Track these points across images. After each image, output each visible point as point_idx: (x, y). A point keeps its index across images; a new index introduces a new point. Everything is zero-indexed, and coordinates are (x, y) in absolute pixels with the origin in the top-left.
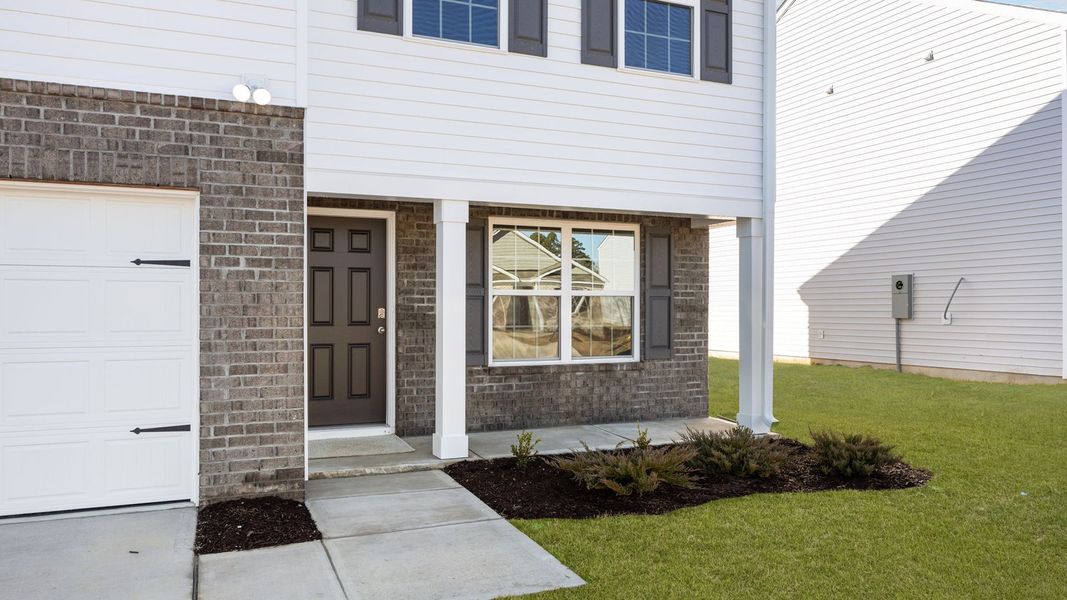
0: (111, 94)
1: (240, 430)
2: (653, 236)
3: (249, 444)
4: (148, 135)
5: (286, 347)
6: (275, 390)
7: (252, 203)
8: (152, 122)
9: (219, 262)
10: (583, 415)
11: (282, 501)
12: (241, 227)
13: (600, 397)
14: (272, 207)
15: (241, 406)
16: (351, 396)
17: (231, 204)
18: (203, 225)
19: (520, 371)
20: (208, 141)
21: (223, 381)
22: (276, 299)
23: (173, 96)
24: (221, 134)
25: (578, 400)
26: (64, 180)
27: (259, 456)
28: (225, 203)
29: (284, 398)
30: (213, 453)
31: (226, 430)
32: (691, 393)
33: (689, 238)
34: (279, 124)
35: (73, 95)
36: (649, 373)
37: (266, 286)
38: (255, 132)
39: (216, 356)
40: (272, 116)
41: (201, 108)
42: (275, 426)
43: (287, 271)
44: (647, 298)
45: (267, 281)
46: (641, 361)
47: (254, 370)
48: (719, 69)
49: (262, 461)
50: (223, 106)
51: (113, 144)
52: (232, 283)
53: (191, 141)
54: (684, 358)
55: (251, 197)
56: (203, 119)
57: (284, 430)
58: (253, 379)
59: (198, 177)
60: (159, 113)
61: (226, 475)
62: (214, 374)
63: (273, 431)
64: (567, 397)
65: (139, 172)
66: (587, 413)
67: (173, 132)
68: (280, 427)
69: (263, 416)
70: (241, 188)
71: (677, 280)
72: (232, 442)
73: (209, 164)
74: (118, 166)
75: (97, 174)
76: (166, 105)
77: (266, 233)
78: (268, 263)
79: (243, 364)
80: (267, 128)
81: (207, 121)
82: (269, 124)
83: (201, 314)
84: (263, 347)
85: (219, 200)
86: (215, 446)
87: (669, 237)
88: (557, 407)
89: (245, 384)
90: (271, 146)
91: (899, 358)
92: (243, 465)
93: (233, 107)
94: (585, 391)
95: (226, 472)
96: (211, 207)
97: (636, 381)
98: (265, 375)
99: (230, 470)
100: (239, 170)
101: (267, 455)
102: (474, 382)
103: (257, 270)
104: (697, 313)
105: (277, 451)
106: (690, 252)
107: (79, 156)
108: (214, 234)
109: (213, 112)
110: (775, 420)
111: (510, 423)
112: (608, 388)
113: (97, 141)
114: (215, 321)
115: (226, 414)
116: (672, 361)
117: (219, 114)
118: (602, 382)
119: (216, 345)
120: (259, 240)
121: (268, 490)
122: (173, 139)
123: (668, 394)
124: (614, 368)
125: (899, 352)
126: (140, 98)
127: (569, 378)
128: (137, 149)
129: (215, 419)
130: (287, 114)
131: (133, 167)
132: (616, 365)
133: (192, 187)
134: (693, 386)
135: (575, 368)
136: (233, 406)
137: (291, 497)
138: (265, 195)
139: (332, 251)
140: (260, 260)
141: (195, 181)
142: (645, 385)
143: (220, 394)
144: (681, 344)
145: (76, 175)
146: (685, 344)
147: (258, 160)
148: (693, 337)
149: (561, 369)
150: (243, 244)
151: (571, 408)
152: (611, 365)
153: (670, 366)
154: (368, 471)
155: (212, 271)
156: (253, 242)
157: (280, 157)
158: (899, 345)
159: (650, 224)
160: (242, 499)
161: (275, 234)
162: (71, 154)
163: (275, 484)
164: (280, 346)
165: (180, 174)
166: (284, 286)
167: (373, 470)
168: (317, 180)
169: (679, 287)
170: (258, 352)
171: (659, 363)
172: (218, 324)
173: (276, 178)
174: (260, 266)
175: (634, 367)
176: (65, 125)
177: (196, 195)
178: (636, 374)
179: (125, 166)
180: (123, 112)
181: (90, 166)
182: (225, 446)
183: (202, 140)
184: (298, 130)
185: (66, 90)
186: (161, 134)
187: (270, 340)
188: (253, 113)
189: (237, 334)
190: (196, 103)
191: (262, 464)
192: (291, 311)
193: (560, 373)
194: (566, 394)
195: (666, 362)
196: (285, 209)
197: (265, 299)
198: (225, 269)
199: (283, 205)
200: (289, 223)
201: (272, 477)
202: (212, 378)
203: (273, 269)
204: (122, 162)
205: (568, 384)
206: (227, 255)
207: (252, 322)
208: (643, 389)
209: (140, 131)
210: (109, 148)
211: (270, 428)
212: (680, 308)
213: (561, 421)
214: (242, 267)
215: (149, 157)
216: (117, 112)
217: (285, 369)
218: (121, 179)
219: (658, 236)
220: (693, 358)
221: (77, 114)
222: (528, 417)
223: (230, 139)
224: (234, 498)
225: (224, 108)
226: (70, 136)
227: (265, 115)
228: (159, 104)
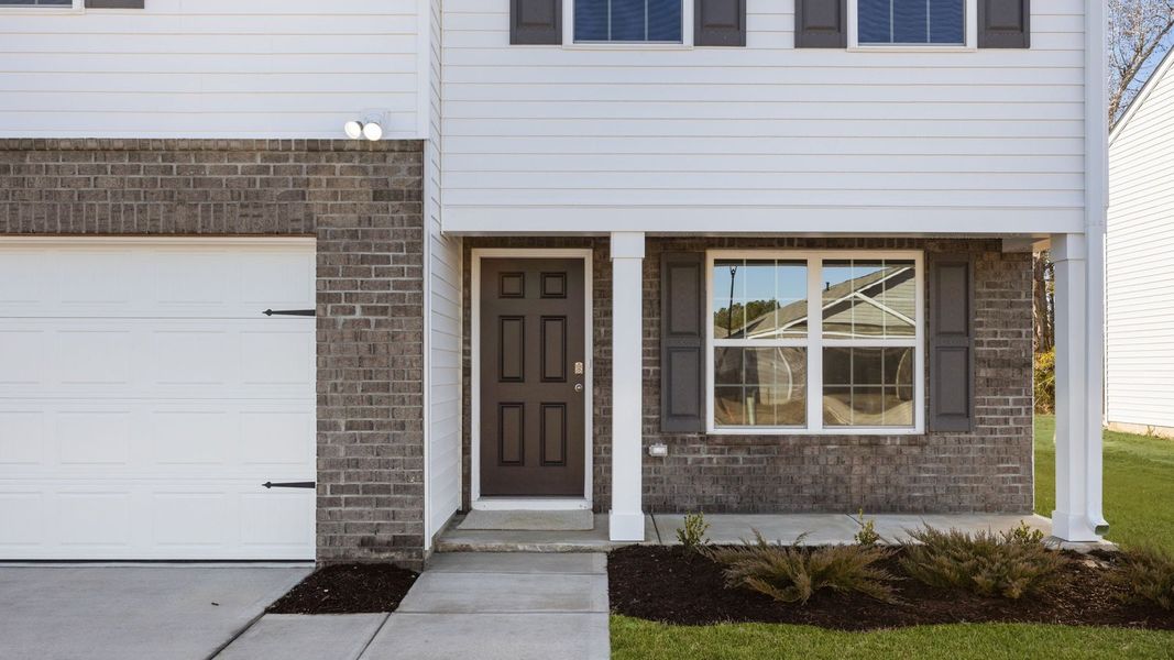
0: (233, 145)
1: (355, 489)
2: (940, 265)
3: (365, 505)
4: (267, 183)
5: (403, 402)
6: (391, 448)
7: (368, 247)
8: (272, 169)
9: (335, 311)
10: (836, 501)
11: (398, 570)
12: (357, 273)
13: (863, 479)
14: (389, 250)
15: (357, 464)
16: (544, 462)
17: (346, 248)
18: (320, 272)
19: (748, 441)
20: (324, 184)
21: (339, 437)
22: (393, 350)
23: (290, 140)
24: (337, 175)
25: (830, 480)
26: (193, 233)
27: (375, 520)
28: (341, 248)
29: (401, 458)
30: (330, 513)
31: (342, 489)
32: (1004, 480)
33: (1000, 266)
34: (396, 159)
35: (201, 149)
36: (937, 450)
37: (382, 336)
38: (371, 170)
39: (332, 411)
40: (389, 151)
41: (317, 150)
42: (392, 487)
43: (404, 319)
44: (932, 348)
45: (383, 330)
46: (926, 434)
47: (371, 426)
48: (1008, 29)
49: (379, 524)
50: (338, 146)
51: (236, 195)
52: (348, 333)
53: (308, 185)
54: (992, 431)
55: (366, 240)
56: (319, 161)
57: (401, 493)
58: (369, 435)
59: (315, 222)
60: (278, 159)
61: (341, 537)
62: (330, 429)
63: (389, 493)
64: (814, 477)
65: (260, 221)
66: (844, 498)
67: (291, 177)
68: (397, 489)
69: (379, 476)
70: (356, 231)
71: (981, 324)
72: (348, 502)
73: (325, 209)
74: (241, 216)
75: (222, 225)
76: (283, 150)
77: (382, 279)
78: (384, 311)
79: (359, 419)
80: (383, 164)
81: (323, 163)
82: (385, 161)
83: (317, 365)
84: (380, 402)
85: (335, 245)
86: (331, 506)
87: (967, 264)
88: (799, 489)
89: (362, 441)
90: (387, 184)
92: (359, 528)
93: (348, 146)
94: (840, 470)
95: (343, 534)
96: (327, 253)
97: (916, 460)
98: (381, 432)
99: (346, 532)
100: (355, 212)
101: (383, 519)
102: (688, 452)
103: (372, 318)
104: (1013, 369)
105: (394, 515)
106: (1001, 286)
107: (206, 208)
108: (330, 282)
109: (329, 153)
110: (1104, 523)
111: (735, 506)
112: (873, 468)
113: (222, 192)
114: (331, 373)
115: (342, 472)
116: (973, 435)
117: (335, 154)
118: (864, 460)
119: (332, 398)
120: (375, 285)
121: (384, 556)
122: (291, 184)
123: (966, 479)
124: (882, 442)
126: (259, 146)
127: (816, 453)
128: (258, 198)
129: (332, 477)
130: (403, 148)
131: (254, 216)
132: (885, 437)
133: (309, 233)
134: (1008, 470)
135: (824, 440)
136: (349, 464)
137: (408, 567)
138: (381, 238)
139: (523, 297)
140: (376, 308)
141: (312, 227)
142: (930, 466)
143: (336, 451)
144: (987, 412)
145: (203, 227)
146: (995, 412)
147: (374, 200)
148: (1006, 402)
149: (806, 441)
150: (359, 291)
151: (819, 490)
152: (877, 437)
153: (970, 441)
154: (520, 547)
155: (328, 320)
156: (369, 289)
157: (397, 195)
159: (937, 250)
160: (358, 564)
161: (391, 279)
162: (200, 208)
163: (391, 551)
164: (397, 401)
165: (298, 220)
166: (401, 336)
167: (527, 548)
169: (983, 334)
170: (373, 407)
171: (951, 437)
172: (334, 375)
173: (392, 218)
174: (376, 314)
175: (913, 441)
176: (194, 179)
177: (313, 241)
178: (915, 451)
179: (246, 215)
180: (244, 161)
181: (216, 218)
182: (341, 505)
183: (318, 183)
184: (417, 164)
185: (194, 145)
186: (279, 180)
187: (386, 394)
188: (368, 151)
189: (352, 387)
190: (313, 146)
191: (377, 528)
192: (408, 363)
193: (804, 446)
194: (812, 473)
195: (963, 436)
196: (402, 251)
197: (381, 350)
198: (341, 318)
199: (400, 248)
200: (406, 266)
201: (388, 543)
202: (328, 433)
203: (389, 318)
204: (244, 211)
205: (815, 460)
206: (343, 303)
207: (368, 375)
208: (927, 470)
209: (261, 179)
210: (233, 199)
211: (386, 489)
212: (987, 363)
213: (805, 506)
214: (358, 315)
215: (268, 205)
216: (240, 161)
217: (402, 426)
218: (243, 229)
219: (950, 265)
220: (1008, 431)
221: (204, 167)
222: (760, 499)
223: (345, 180)
224: (349, 562)
225: (340, 148)
226: (199, 189)
227: (380, 151)
228: (277, 150)
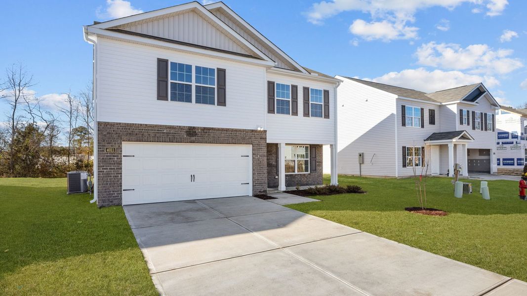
3: (260, 186)
4: (246, 136)
7: (260, 146)
8: (246, 134)
12: (258, 150)
13: (303, 181)
14: (262, 147)
15: (258, 180)
18: (253, 150)
21: (256, 176)
23: (249, 130)
24: (255, 135)
25: (299, 181)
28: (256, 146)
31: (256, 184)
32: (320, 180)
34: (263, 133)
35: (237, 130)
36: (312, 176)
37: (262, 160)
38: (260, 135)
39: (255, 172)
41: (253, 131)
43: (265, 157)
44: (311, 160)
48: (327, 116)
50: (256, 131)
51: (242, 138)
52: (257, 159)
53: (251, 137)
56: (253, 133)
57: (264, 184)
59: (252, 142)
60: (247, 132)
61: (257, 191)
62: (255, 174)
65: (245, 142)
67: (249, 135)
69: (261, 181)
70: (258, 144)
71: (317, 156)
72: (256, 186)
73: (254, 140)
77: (262, 151)
78: (262, 156)
79: (259, 173)
83: (253, 165)
87: (315, 147)
88: (295, 183)
89: (259, 176)
90: (262, 137)
91: (360, 173)
92: (259, 189)
94: (300, 179)
96: (254, 147)
98: (262, 175)
100: (258, 141)
103: (260, 157)
104: (320, 163)
105: (263, 187)
106: (319, 151)
107: (237, 140)
108: (254, 152)
110: (338, 184)
112: (304, 179)
113: (239, 137)
115: (256, 181)
118: (303, 177)
119: (255, 170)
121: (263, 193)
123: (315, 180)
124: (305, 175)
125: (360, 172)
126: (245, 130)
128: (244, 138)
130: (264, 131)
134: (320, 178)
135: (298, 175)
137: (266, 195)
143: (256, 178)
145: (237, 143)
147: (260, 139)
148: (320, 168)
150: (259, 153)
153: (316, 174)
155: (254, 158)
158: (360, 170)
165: (250, 142)
166: (264, 160)
168: (268, 141)
169: (317, 158)
170: (261, 171)
171: (313, 174)
172: (255, 166)
173: (263, 141)
175: (309, 174)
176: (235, 135)
177: (251, 145)
178: (309, 176)
183: (253, 136)
184: (266, 134)
187: (262, 169)
188: (260, 132)
189: (258, 168)
191: (261, 189)
193: (295, 176)
194: (297, 180)
197: (262, 162)
198: (256, 157)
201: (263, 191)
204: (243, 140)
205: (297, 178)
206: (256, 155)
207: (260, 166)
208: (311, 179)
211: (262, 183)
212: (318, 162)
213: (296, 185)
214: (258, 157)
215: (246, 140)
216: (242, 133)
217: (264, 174)
218: (242, 143)
220: (320, 172)
223: (257, 136)
224: (258, 194)
226: (236, 137)
